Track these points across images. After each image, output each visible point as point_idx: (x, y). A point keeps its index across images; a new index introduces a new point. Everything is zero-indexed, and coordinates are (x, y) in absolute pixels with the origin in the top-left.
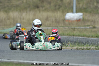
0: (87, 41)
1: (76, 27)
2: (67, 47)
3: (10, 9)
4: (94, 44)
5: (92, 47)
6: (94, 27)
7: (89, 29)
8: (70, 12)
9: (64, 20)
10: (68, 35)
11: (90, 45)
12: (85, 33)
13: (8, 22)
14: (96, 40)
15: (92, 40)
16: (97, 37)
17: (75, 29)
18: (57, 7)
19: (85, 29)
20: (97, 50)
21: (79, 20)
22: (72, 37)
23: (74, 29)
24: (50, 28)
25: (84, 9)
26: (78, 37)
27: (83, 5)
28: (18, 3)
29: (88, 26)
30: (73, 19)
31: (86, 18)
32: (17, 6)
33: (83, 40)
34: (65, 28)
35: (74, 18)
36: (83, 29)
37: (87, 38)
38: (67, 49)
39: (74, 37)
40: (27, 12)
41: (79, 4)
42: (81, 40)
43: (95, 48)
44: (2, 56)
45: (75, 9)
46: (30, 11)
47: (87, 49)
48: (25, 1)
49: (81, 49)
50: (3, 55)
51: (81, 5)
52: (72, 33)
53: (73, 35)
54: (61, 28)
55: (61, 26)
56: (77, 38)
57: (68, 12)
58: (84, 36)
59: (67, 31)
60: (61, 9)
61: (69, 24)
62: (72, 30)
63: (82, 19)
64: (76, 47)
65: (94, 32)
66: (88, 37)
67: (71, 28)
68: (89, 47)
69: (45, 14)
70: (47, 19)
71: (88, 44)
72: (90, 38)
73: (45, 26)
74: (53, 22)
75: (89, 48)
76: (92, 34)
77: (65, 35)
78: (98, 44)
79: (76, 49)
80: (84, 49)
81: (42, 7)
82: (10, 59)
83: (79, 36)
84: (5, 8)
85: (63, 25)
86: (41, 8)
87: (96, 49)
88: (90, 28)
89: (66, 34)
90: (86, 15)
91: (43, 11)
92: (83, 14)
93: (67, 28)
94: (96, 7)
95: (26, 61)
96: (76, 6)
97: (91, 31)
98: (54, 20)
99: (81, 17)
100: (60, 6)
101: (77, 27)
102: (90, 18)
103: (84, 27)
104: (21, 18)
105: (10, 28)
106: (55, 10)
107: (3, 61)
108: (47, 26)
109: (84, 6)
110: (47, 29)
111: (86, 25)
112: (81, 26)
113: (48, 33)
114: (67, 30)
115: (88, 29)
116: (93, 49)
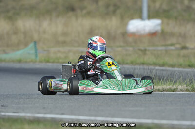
0: (171, 75)
1: (148, 48)
3: (18, 14)
4: (183, 81)
5: (180, 87)
6: (184, 48)
7: (175, 50)
8: (137, 18)
9: (125, 34)
10: (132, 63)
11: (176, 82)
12: (167, 60)
13: (14, 39)
14: (187, 74)
15: (181, 72)
16: (190, 66)
17: (147, 52)
18: (111, 8)
19: (166, 51)
20: (190, 91)
21: (153, 34)
22: (142, 67)
23: (144, 52)
25: (165, 11)
26: (152, 67)
27: (161, 5)
29: (172, 45)
30: (142, 32)
31: (168, 29)
32: (32, 8)
33: (162, 72)
34: (127, 50)
35: (144, 30)
36: (161, 51)
37: (170, 69)
39: (145, 67)
40: (51, 20)
41: (154, 2)
42: (158, 72)
43: (186, 87)
44: (2, 106)
45: (145, 13)
46: (58, 16)
47: (170, 90)
49: (159, 90)
51: (158, 5)
52: (141, 60)
53: (143, 64)
54: (120, 49)
55: (118, 47)
56: (151, 69)
57: (132, 19)
58: (163, 65)
59: (130, 55)
60: (118, 11)
61: (136, 42)
62: (140, 53)
63: (160, 32)
65: (184, 56)
66: (173, 66)
67: (140, 50)
68: (174, 87)
71: (171, 81)
72: (176, 69)
75: (175, 89)
76: (181, 61)
77: (127, 64)
78: (191, 80)
80: (163, 90)
81: (82, 9)
82: (18, 113)
83: (155, 64)
84: (8, 11)
85: (122, 44)
86: (79, 11)
87: (187, 90)
88: (177, 49)
89: (129, 61)
90: (168, 24)
92: (162, 23)
93: (131, 49)
94: (188, 8)
95: (48, 116)
96: (149, 7)
97: (179, 55)
99: (159, 28)
100: (116, 7)
101: (151, 48)
102: (177, 29)
103: (163, 48)
105: (18, 50)
106: (107, 14)
107: (5, 116)
109: (165, 7)
111: (169, 42)
112: (157, 46)
115: (172, 50)
116: (182, 90)
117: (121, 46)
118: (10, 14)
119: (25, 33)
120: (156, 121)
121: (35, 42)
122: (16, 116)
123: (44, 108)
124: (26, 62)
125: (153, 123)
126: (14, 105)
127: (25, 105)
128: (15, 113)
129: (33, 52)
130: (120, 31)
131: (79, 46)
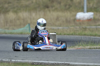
1: (87, 27)
2: (80, 47)
9: (75, 20)
10: (79, 34)
12: (97, 33)
13: (18, 22)
17: (87, 29)
18: (68, 6)
19: (96, 28)
21: (89, 20)
22: (84, 36)
23: (85, 29)
24: (60, 28)
25: (95, 8)
26: (89, 37)
27: (93, 5)
28: (27, 3)
29: (99, 25)
30: (84, 19)
31: (97, 17)
32: (27, 6)
33: (95, 39)
34: (76, 28)
36: (94, 28)
38: (80, 48)
39: (86, 37)
40: (36, 12)
41: (89, 3)
44: (15, 56)
45: (85, 9)
46: (40, 11)
48: (34, 1)
49: (94, 48)
50: (17, 56)
51: (91, 5)
52: (84, 33)
53: (85, 35)
54: (72, 27)
55: (71, 26)
57: (78, 12)
58: (95, 36)
59: (78, 31)
60: (71, 8)
61: (80, 24)
62: (83, 29)
63: (93, 19)
64: (88, 47)
67: (83, 28)
69: (55, 14)
70: (57, 19)
73: (56, 26)
74: (63, 22)
77: (77, 35)
79: (89, 49)
80: (97, 48)
81: (52, 7)
82: (24, 60)
83: (91, 35)
84: (14, 8)
85: (73, 25)
89: (77, 34)
90: (96, 15)
91: (54, 11)
92: (94, 14)
93: (78, 27)
96: (87, 6)
98: (64, 20)
99: (92, 17)
101: (89, 27)
103: (95, 27)
104: (31, 19)
105: (21, 28)
107: (17, 61)
108: (58, 26)
109: (95, 6)
110: (58, 29)
111: (97, 24)
112: (92, 26)
113: (59, 33)
114: (78, 29)
115: (99, 28)
117: (73, 26)
118: (15, 9)
119: (24, 20)
120: (96, 64)
121: (29, 24)
122: (23, 61)
123: (37, 57)
124: (25, 34)
125: (94, 65)
126: (21, 56)
127: (28, 56)
128: (23, 60)
129: (28, 29)
130: (72, 18)
131: (51, 26)
